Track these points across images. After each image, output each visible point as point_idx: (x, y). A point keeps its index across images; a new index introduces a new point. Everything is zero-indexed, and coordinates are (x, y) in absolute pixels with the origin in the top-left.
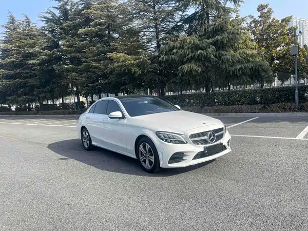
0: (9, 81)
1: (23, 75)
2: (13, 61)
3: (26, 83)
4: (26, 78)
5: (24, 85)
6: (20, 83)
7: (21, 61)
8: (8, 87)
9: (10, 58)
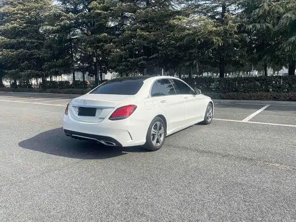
0: (10, 51)
1: (28, 44)
2: (15, 27)
3: (32, 55)
4: (32, 48)
5: (29, 58)
6: (24, 55)
7: (25, 27)
8: (9, 58)
9: (12, 24)
